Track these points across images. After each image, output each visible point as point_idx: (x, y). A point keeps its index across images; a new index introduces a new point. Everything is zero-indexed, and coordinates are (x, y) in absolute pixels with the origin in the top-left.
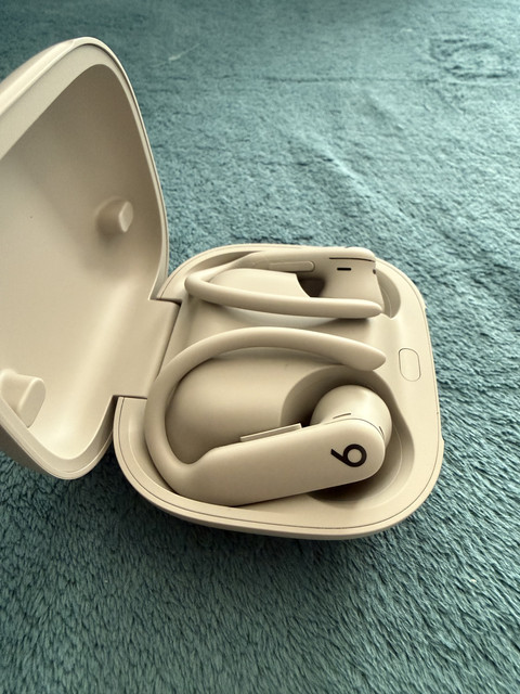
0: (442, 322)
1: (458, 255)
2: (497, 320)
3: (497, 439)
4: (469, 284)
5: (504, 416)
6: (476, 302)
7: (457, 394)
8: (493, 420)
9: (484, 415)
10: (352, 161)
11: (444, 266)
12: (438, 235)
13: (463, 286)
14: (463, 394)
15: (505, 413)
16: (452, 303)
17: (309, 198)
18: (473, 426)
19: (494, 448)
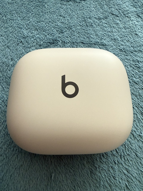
0: (124, 30)
3: (133, 66)
5: (137, 59)
7: (124, 53)
8: (133, 61)
9: (131, 59)
14: (126, 53)
15: (137, 58)
16: (128, 23)
18: (127, 62)
19: (132, 68)
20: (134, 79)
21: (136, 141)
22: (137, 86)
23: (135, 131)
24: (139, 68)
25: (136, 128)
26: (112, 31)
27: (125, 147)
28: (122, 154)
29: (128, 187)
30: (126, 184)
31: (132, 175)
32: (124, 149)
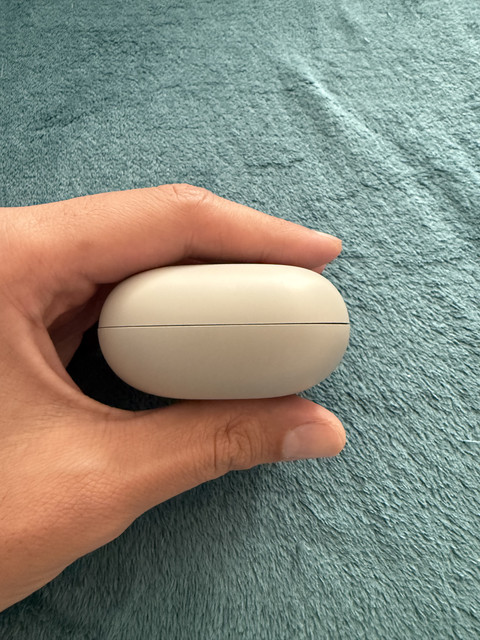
0: (396, 219)
1: (409, 163)
2: (434, 214)
3: (428, 296)
4: (415, 186)
5: (434, 281)
6: (421, 201)
7: (405, 269)
9: (421, 282)
10: (328, 82)
11: (399, 174)
12: (395, 147)
13: (411, 188)
14: (409, 269)
15: (434, 279)
16: (403, 203)
17: (298, 123)
18: (413, 289)
19: (426, 302)
20: (435, 323)
21: (459, 455)
22: (443, 340)
23: (453, 435)
24: (441, 298)
25: (453, 428)
26: (372, 225)
27: (438, 470)
28: (435, 486)
29: (457, 552)
30: (451, 548)
31: (460, 527)
32: (436, 475)
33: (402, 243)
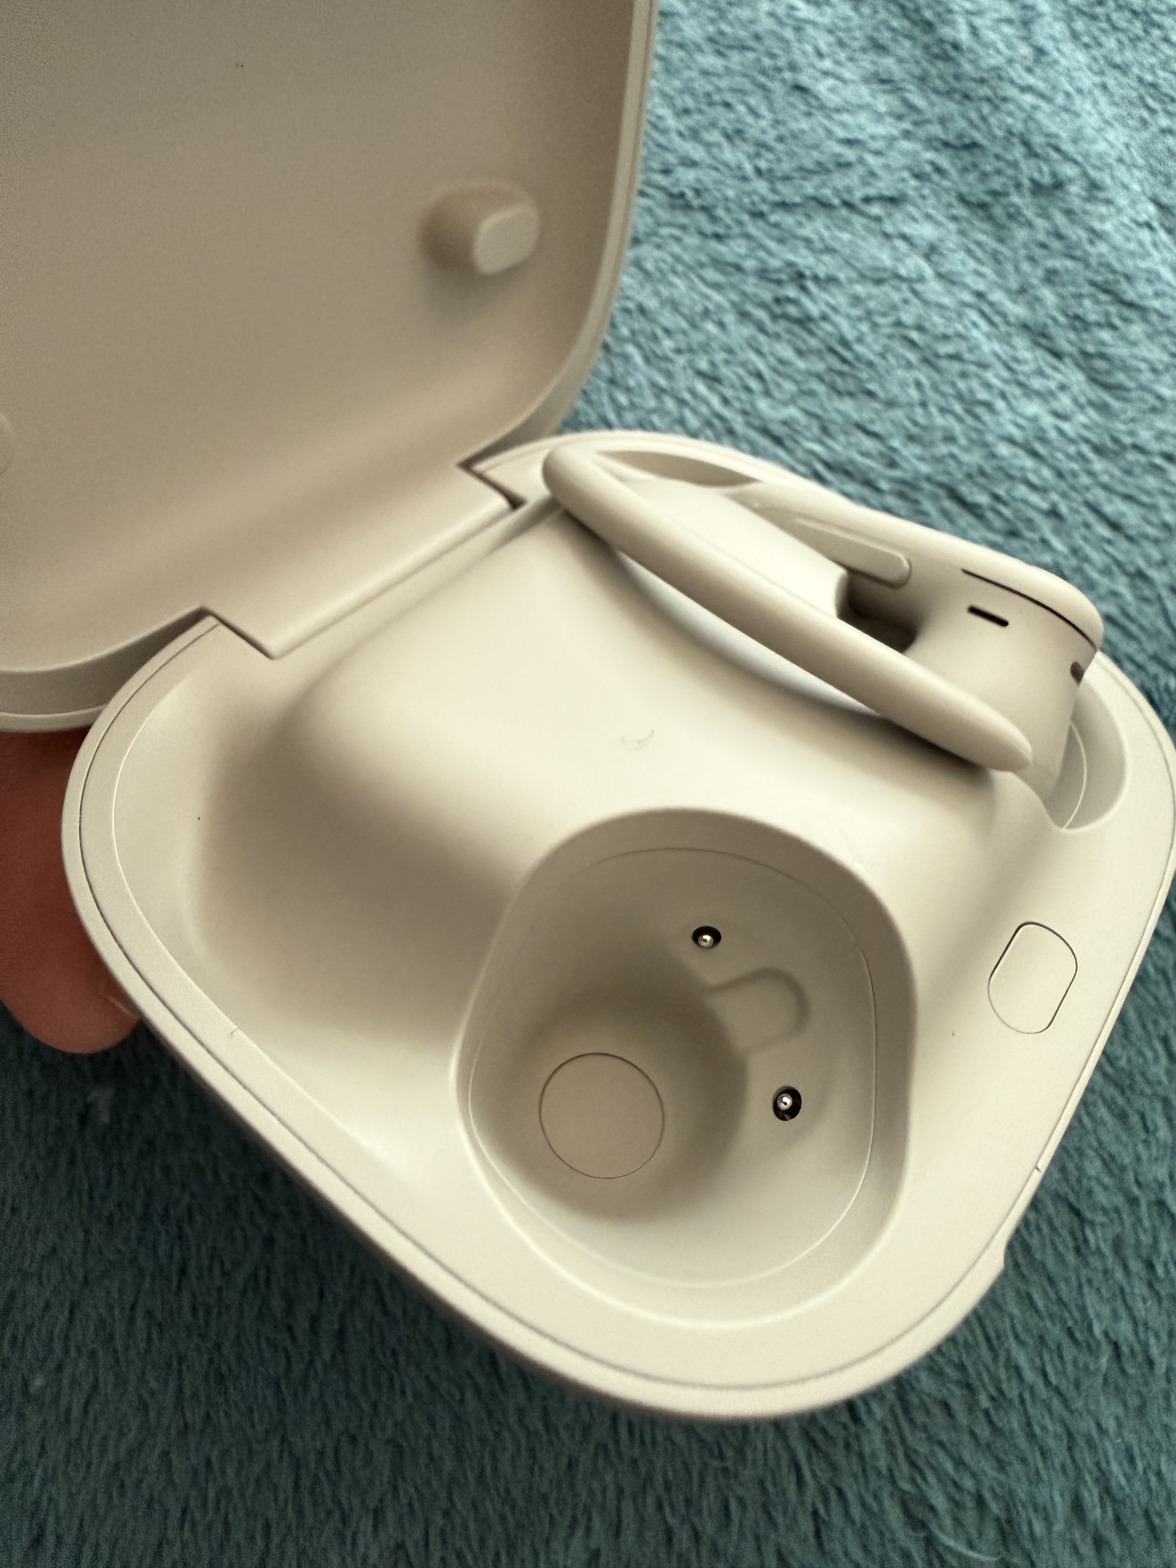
0: (711, 59)
3: (761, 314)
33: (714, 136)
